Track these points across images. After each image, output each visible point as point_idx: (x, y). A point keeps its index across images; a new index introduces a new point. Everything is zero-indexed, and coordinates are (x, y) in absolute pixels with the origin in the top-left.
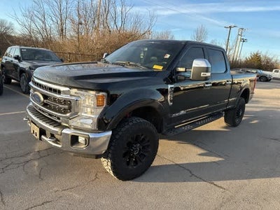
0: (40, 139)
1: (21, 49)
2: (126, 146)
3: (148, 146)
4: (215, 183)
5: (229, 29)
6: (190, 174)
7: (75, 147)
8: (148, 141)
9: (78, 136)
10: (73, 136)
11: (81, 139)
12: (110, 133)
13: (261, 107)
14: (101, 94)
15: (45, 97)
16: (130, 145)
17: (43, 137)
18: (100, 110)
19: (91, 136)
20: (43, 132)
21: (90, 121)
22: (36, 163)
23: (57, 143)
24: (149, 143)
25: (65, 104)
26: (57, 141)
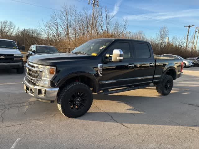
0: (27, 92)
2: (71, 97)
3: (86, 99)
4: (124, 124)
6: (111, 118)
7: (40, 96)
8: (86, 97)
9: (41, 90)
10: (39, 90)
11: (43, 92)
13: (196, 84)
14: (53, 67)
15: (30, 70)
16: (74, 97)
17: (28, 91)
18: (53, 76)
20: (27, 89)
21: (47, 83)
22: (27, 107)
23: (33, 94)
24: (86, 98)
25: (37, 73)
26: (33, 93)
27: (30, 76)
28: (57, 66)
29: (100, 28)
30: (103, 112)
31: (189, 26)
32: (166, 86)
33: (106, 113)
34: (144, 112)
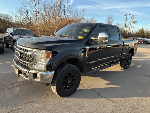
0: (19, 76)
1: (14, 29)
3: (75, 79)
5: (126, 16)
6: (98, 94)
7: (36, 80)
8: (76, 77)
9: (37, 74)
10: (34, 74)
11: (39, 76)
12: (54, 72)
14: (48, 52)
15: (21, 54)
16: (66, 78)
17: (20, 74)
18: (48, 60)
19: (43, 73)
20: (20, 72)
21: (43, 66)
23: (27, 78)
25: (31, 57)
26: (27, 76)
27: (22, 59)
28: (52, 49)
29: (63, 14)
30: (88, 88)
31: (127, 15)
32: (128, 62)
33: (91, 89)
34: (120, 85)
